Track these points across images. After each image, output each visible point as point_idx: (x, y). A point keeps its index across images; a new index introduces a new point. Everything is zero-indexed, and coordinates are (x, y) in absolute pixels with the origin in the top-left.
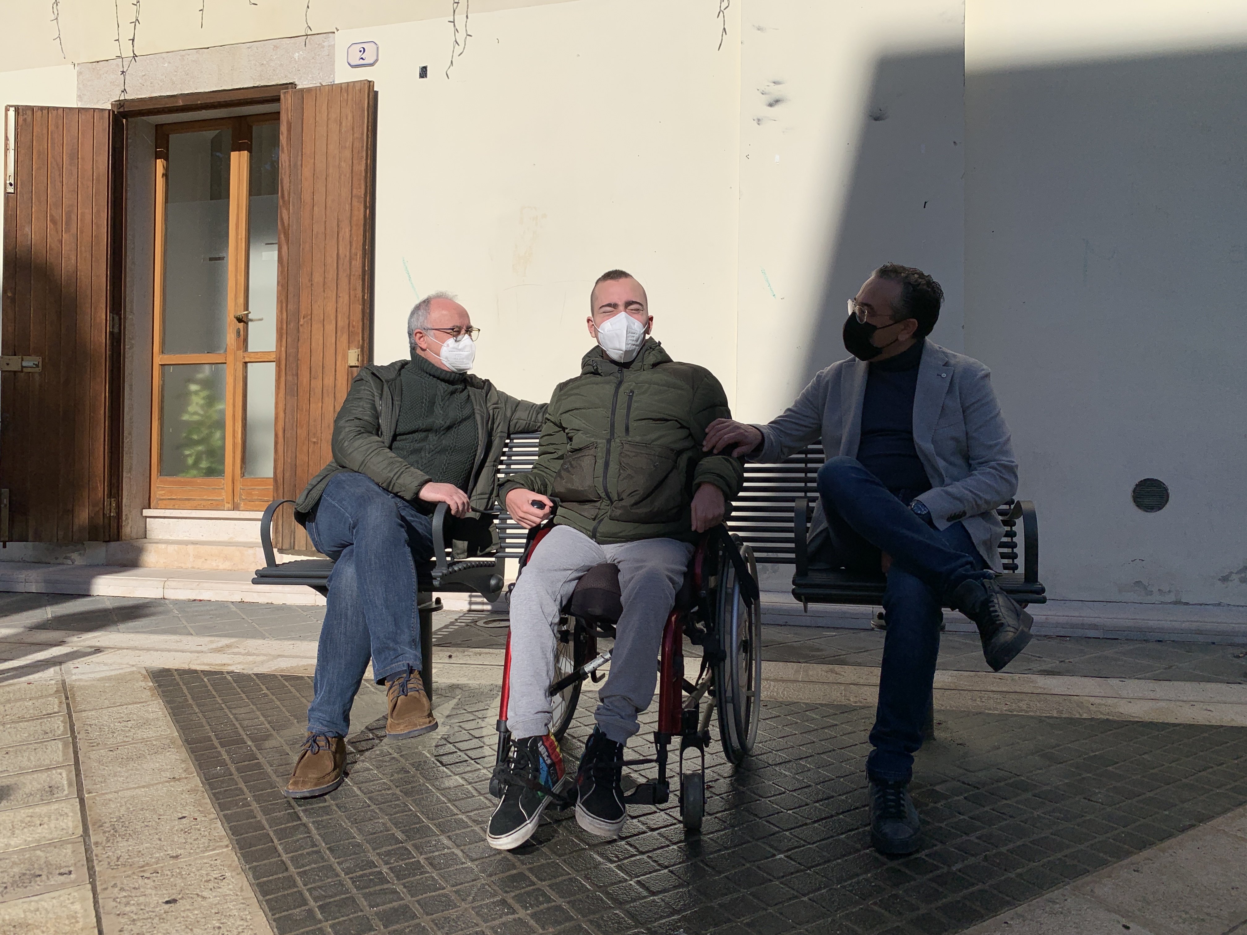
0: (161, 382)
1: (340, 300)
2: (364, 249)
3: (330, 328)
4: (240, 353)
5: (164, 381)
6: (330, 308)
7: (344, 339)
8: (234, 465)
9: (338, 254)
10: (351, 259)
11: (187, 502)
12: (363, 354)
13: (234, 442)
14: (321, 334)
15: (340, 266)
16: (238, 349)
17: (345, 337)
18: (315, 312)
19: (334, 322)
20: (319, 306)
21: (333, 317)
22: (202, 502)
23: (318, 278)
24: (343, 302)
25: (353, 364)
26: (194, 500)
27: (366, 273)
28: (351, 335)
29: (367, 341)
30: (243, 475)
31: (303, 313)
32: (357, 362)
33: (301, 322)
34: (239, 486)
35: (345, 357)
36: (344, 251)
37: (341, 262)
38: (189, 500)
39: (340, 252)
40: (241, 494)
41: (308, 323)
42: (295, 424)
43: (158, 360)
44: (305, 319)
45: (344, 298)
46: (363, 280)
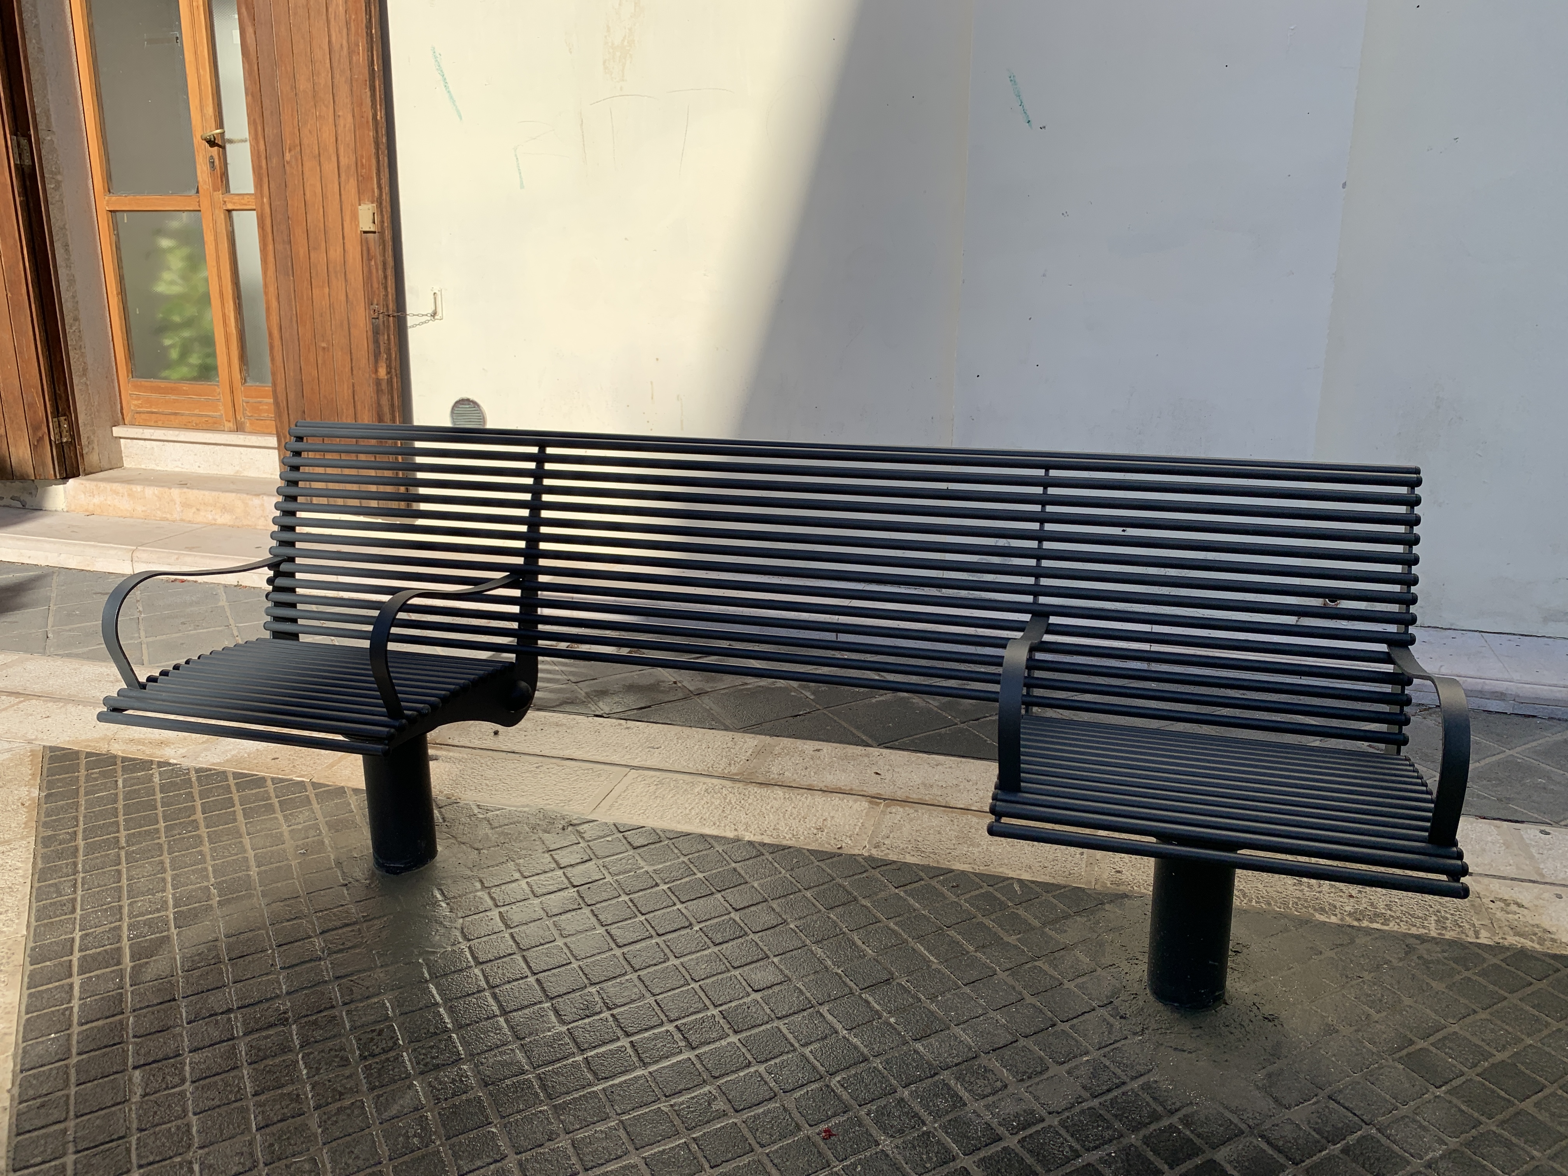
0: (114, 238)
1: (341, 122)
2: (370, 35)
3: (330, 167)
4: (219, 196)
5: (118, 235)
6: (327, 135)
7: (351, 187)
8: (230, 366)
9: (330, 42)
10: (350, 53)
11: (173, 417)
12: (381, 211)
13: (226, 332)
14: (318, 178)
15: (335, 65)
16: (215, 189)
17: (353, 182)
18: (305, 142)
19: (334, 159)
20: (310, 132)
21: (332, 150)
22: (193, 418)
23: (303, 84)
24: (345, 126)
25: (368, 229)
26: (182, 415)
27: (377, 75)
28: (362, 181)
29: (386, 190)
30: (244, 381)
31: (288, 143)
32: (371, 225)
33: (288, 156)
34: (240, 398)
35: (355, 217)
36: (339, 39)
37: (336, 57)
38: (176, 414)
39: (334, 39)
40: (244, 410)
41: (297, 160)
42: (294, 319)
43: (104, 203)
44: (293, 153)
45: (347, 120)
46: (373, 89)
